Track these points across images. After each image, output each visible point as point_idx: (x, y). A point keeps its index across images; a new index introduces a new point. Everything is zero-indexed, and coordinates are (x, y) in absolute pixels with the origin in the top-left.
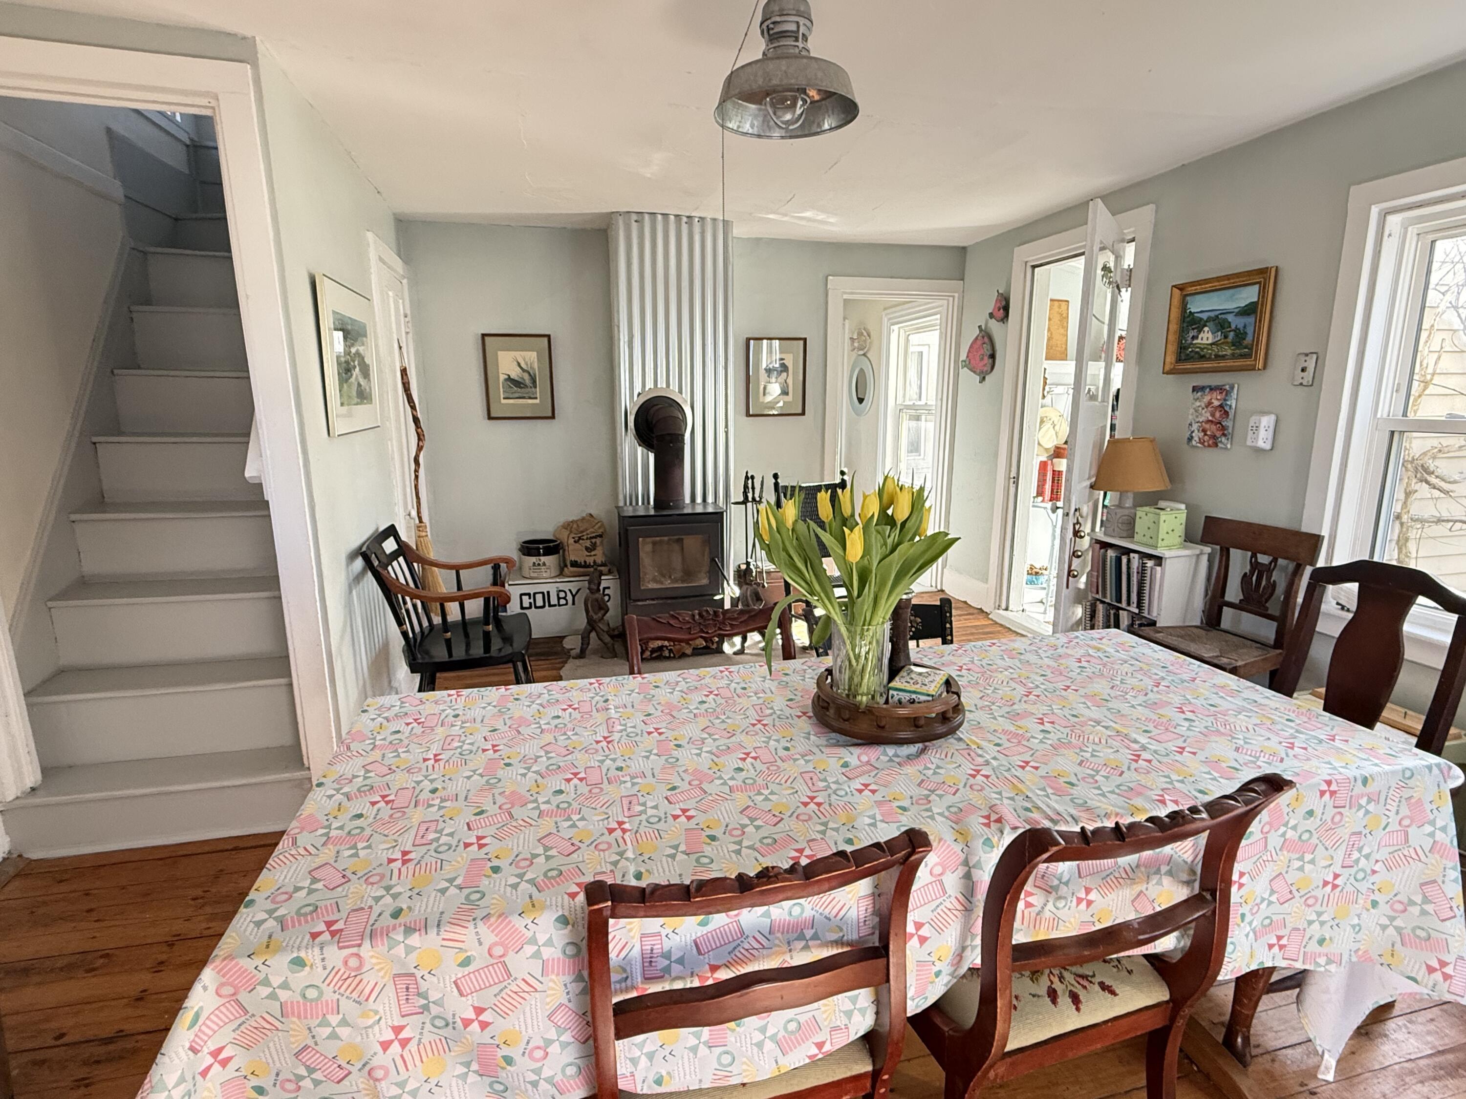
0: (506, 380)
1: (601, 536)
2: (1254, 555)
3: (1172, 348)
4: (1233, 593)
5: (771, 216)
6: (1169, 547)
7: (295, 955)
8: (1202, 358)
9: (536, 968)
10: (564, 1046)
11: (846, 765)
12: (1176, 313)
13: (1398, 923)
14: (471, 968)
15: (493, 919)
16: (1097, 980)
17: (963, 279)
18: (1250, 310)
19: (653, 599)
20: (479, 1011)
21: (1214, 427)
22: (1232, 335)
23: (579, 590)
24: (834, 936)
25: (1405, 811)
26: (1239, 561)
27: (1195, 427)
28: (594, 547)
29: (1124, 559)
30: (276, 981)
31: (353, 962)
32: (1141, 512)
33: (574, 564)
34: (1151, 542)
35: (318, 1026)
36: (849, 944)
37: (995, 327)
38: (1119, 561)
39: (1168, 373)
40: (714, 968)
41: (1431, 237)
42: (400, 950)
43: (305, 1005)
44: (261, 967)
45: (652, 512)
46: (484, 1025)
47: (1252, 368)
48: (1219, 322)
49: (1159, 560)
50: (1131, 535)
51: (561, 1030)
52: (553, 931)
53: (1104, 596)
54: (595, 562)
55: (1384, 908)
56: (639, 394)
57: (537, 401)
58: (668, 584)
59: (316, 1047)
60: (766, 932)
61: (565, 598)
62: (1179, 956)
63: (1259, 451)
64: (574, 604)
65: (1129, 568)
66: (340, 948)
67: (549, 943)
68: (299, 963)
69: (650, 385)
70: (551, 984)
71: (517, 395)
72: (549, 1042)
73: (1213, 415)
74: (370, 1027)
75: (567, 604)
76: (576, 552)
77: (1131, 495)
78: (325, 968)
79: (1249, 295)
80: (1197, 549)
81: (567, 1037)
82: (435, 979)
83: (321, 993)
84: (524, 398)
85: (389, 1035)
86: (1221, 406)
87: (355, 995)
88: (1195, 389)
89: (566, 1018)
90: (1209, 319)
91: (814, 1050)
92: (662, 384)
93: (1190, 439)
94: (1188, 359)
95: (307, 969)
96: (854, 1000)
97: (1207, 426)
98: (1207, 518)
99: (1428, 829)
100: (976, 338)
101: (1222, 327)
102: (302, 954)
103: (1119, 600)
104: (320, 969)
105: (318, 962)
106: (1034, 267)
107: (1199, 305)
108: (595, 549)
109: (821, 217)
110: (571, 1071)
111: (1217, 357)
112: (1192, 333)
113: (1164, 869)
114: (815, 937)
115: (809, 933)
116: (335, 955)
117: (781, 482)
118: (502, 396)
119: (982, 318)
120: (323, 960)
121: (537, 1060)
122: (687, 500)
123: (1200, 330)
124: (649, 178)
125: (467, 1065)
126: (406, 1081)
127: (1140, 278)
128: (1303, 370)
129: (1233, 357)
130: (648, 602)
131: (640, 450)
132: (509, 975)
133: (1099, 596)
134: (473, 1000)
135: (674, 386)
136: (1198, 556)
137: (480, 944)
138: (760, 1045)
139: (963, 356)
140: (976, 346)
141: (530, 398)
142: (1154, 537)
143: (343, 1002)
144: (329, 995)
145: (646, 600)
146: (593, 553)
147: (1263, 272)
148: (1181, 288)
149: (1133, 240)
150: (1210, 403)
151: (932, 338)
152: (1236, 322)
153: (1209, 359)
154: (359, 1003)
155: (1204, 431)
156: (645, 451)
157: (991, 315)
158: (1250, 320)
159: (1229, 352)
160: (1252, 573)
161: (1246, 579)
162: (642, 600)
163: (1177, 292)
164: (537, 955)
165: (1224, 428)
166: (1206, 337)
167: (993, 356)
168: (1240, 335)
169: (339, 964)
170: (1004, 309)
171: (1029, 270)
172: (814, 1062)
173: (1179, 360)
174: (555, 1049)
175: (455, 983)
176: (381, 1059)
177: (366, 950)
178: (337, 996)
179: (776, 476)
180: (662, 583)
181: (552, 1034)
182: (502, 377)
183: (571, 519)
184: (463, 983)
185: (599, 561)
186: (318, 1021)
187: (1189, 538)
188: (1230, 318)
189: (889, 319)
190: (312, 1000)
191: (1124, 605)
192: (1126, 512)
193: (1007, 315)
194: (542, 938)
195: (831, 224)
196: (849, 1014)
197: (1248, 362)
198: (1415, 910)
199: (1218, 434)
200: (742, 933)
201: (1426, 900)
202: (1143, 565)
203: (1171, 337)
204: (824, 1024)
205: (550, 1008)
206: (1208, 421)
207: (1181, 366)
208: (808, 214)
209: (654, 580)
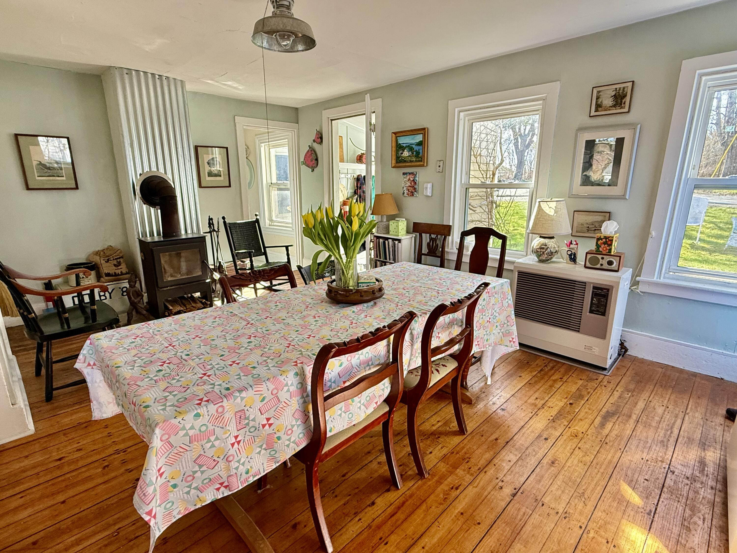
0: (38, 164)
1: (122, 257)
2: (430, 235)
3: (394, 157)
4: (425, 250)
5: (209, 81)
6: (402, 235)
7: (196, 412)
8: (405, 161)
9: (288, 395)
10: (298, 426)
11: (353, 312)
12: (394, 144)
13: (502, 331)
14: (265, 402)
15: (271, 379)
16: (441, 364)
17: (298, 123)
18: (420, 144)
19: (171, 286)
20: (268, 419)
21: (411, 188)
22: (415, 153)
23: (113, 290)
24: (377, 363)
25: (502, 296)
26: (426, 238)
27: (405, 188)
28: (119, 264)
29: (387, 242)
30: (188, 426)
31: (220, 410)
32: (391, 223)
33: (108, 275)
34: (397, 234)
35: (206, 443)
36: (382, 364)
37: (316, 146)
38: (384, 243)
39: (393, 167)
40: (344, 382)
41: (472, 121)
42: (239, 400)
43: (200, 434)
44: (182, 422)
45: (162, 239)
46: (270, 425)
47: (423, 166)
48: (410, 148)
49: (399, 241)
50: (388, 233)
51: (297, 420)
52: (293, 379)
53: (380, 258)
54: (121, 272)
55: (499, 327)
56: (140, 175)
57: (64, 178)
58: (179, 277)
59: (205, 454)
60: (358, 365)
61: (104, 295)
62: (458, 352)
63: (428, 196)
64: (111, 298)
65: (388, 245)
66: (214, 405)
67: (292, 385)
68: (198, 415)
69: (147, 169)
70: (293, 402)
71: (47, 174)
72: (293, 426)
73: (411, 184)
74: (228, 437)
75: (106, 299)
76: (107, 268)
77: (385, 216)
78: (208, 415)
79: (419, 138)
80: (411, 236)
81: (299, 422)
82: (252, 410)
83: (207, 427)
84: (54, 176)
85: (234, 440)
86: (413, 180)
87: (221, 425)
88: (404, 174)
89: (298, 415)
90: (406, 146)
91: (375, 405)
92: (154, 169)
93: (404, 193)
94: (400, 162)
95: (201, 417)
96: (384, 385)
97: (409, 188)
98: (414, 223)
99: (507, 300)
100: (308, 151)
101: (411, 150)
102: (199, 411)
103: (386, 259)
104: (207, 416)
105: (206, 413)
106: (332, 120)
107: (403, 141)
108: (120, 265)
109: (236, 85)
110: (301, 436)
111: (411, 161)
112: (401, 152)
113: (455, 323)
114: (372, 364)
115: (370, 363)
116: (212, 408)
117: (227, 221)
118: (36, 175)
119: (310, 142)
120: (208, 411)
121: (289, 435)
122: (183, 232)
123: (403, 151)
124: (147, 52)
125: (261, 447)
126: (240, 459)
127: (378, 128)
128: (439, 166)
129: (416, 161)
130: (169, 288)
131: (145, 206)
132: (279, 401)
133: (378, 259)
134: (266, 416)
135: (162, 170)
136: (411, 238)
137: (268, 390)
138: (360, 408)
139: (302, 159)
140: (308, 155)
141: (58, 176)
142: (397, 232)
143: (216, 429)
144: (211, 428)
145: (167, 287)
146: (119, 267)
147: (424, 129)
148: (395, 133)
149: (374, 112)
150: (409, 179)
151: (284, 151)
152: (416, 148)
153: (408, 162)
154: (223, 428)
155: (408, 190)
156: (148, 206)
157: (314, 141)
158: (420, 147)
159: (414, 160)
160: (430, 241)
161: (428, 244)
162: (165, 287)
163: (394, 135)
164: (288, 391)
165: (415, 189)
166: (406, 153)
167: (317, 160)
168: (418, 153)
169: (214, 412)
170: (320, 138)
171: (330, 121)
172: (375, 410)
173: (397, 162)
174: (295, 428)
175: (259, 409)
176: (232, 451)
177: (225, 403)
178: (214, 427)
179: (224, 218)
180: (176, 277)
181: (294, 423)
182: (35, 163)
183: (97, 250)
184: (262, 409)
185: (124, 272)
186: (205, 441)
187: (408, 232)
188: (414, 146)
189: (259, 141)
190: (203, 432)
191: (388, 260)
192: (385, 223)
193: (322, 141)
194: (290, 383)
195: (239, 89)
196: (383, 390)
197: (422, 163)
198: (505, 325)
199: (413, 191)
200: (352, 367)
201: (508, 322)
202: (394, 244)
203: (393, 153)
204: (377, 395)
205: (293, 412)
206: (409, 186)
207: (397, 165)
208: (229, 83)
209: (172, 276)
